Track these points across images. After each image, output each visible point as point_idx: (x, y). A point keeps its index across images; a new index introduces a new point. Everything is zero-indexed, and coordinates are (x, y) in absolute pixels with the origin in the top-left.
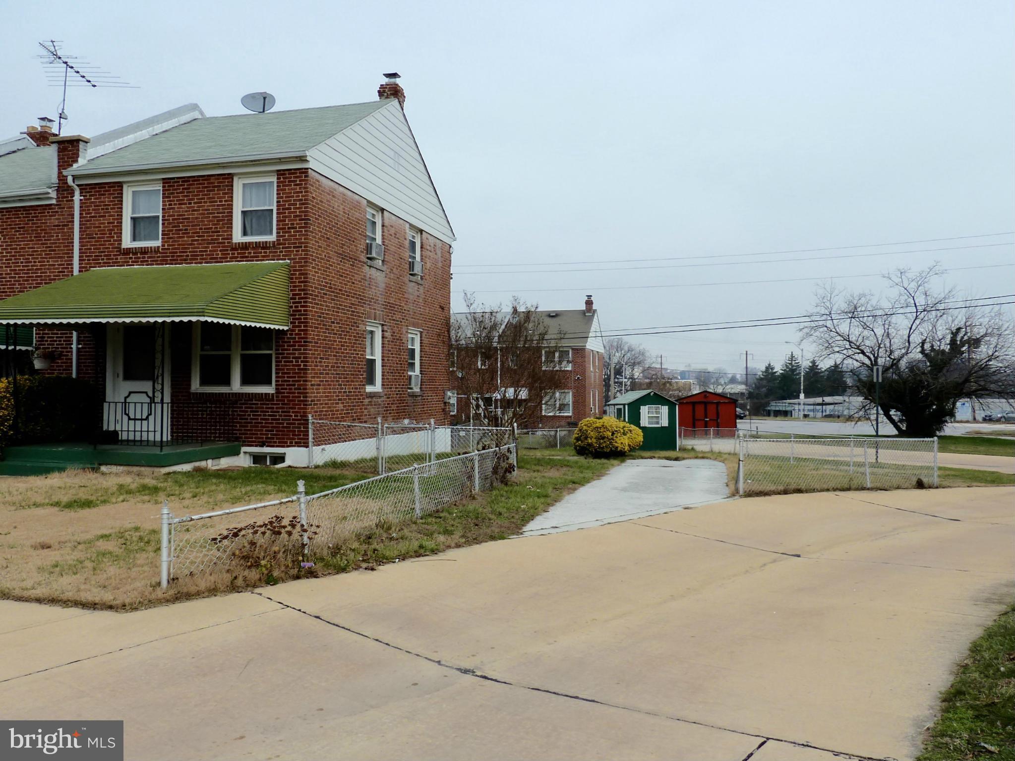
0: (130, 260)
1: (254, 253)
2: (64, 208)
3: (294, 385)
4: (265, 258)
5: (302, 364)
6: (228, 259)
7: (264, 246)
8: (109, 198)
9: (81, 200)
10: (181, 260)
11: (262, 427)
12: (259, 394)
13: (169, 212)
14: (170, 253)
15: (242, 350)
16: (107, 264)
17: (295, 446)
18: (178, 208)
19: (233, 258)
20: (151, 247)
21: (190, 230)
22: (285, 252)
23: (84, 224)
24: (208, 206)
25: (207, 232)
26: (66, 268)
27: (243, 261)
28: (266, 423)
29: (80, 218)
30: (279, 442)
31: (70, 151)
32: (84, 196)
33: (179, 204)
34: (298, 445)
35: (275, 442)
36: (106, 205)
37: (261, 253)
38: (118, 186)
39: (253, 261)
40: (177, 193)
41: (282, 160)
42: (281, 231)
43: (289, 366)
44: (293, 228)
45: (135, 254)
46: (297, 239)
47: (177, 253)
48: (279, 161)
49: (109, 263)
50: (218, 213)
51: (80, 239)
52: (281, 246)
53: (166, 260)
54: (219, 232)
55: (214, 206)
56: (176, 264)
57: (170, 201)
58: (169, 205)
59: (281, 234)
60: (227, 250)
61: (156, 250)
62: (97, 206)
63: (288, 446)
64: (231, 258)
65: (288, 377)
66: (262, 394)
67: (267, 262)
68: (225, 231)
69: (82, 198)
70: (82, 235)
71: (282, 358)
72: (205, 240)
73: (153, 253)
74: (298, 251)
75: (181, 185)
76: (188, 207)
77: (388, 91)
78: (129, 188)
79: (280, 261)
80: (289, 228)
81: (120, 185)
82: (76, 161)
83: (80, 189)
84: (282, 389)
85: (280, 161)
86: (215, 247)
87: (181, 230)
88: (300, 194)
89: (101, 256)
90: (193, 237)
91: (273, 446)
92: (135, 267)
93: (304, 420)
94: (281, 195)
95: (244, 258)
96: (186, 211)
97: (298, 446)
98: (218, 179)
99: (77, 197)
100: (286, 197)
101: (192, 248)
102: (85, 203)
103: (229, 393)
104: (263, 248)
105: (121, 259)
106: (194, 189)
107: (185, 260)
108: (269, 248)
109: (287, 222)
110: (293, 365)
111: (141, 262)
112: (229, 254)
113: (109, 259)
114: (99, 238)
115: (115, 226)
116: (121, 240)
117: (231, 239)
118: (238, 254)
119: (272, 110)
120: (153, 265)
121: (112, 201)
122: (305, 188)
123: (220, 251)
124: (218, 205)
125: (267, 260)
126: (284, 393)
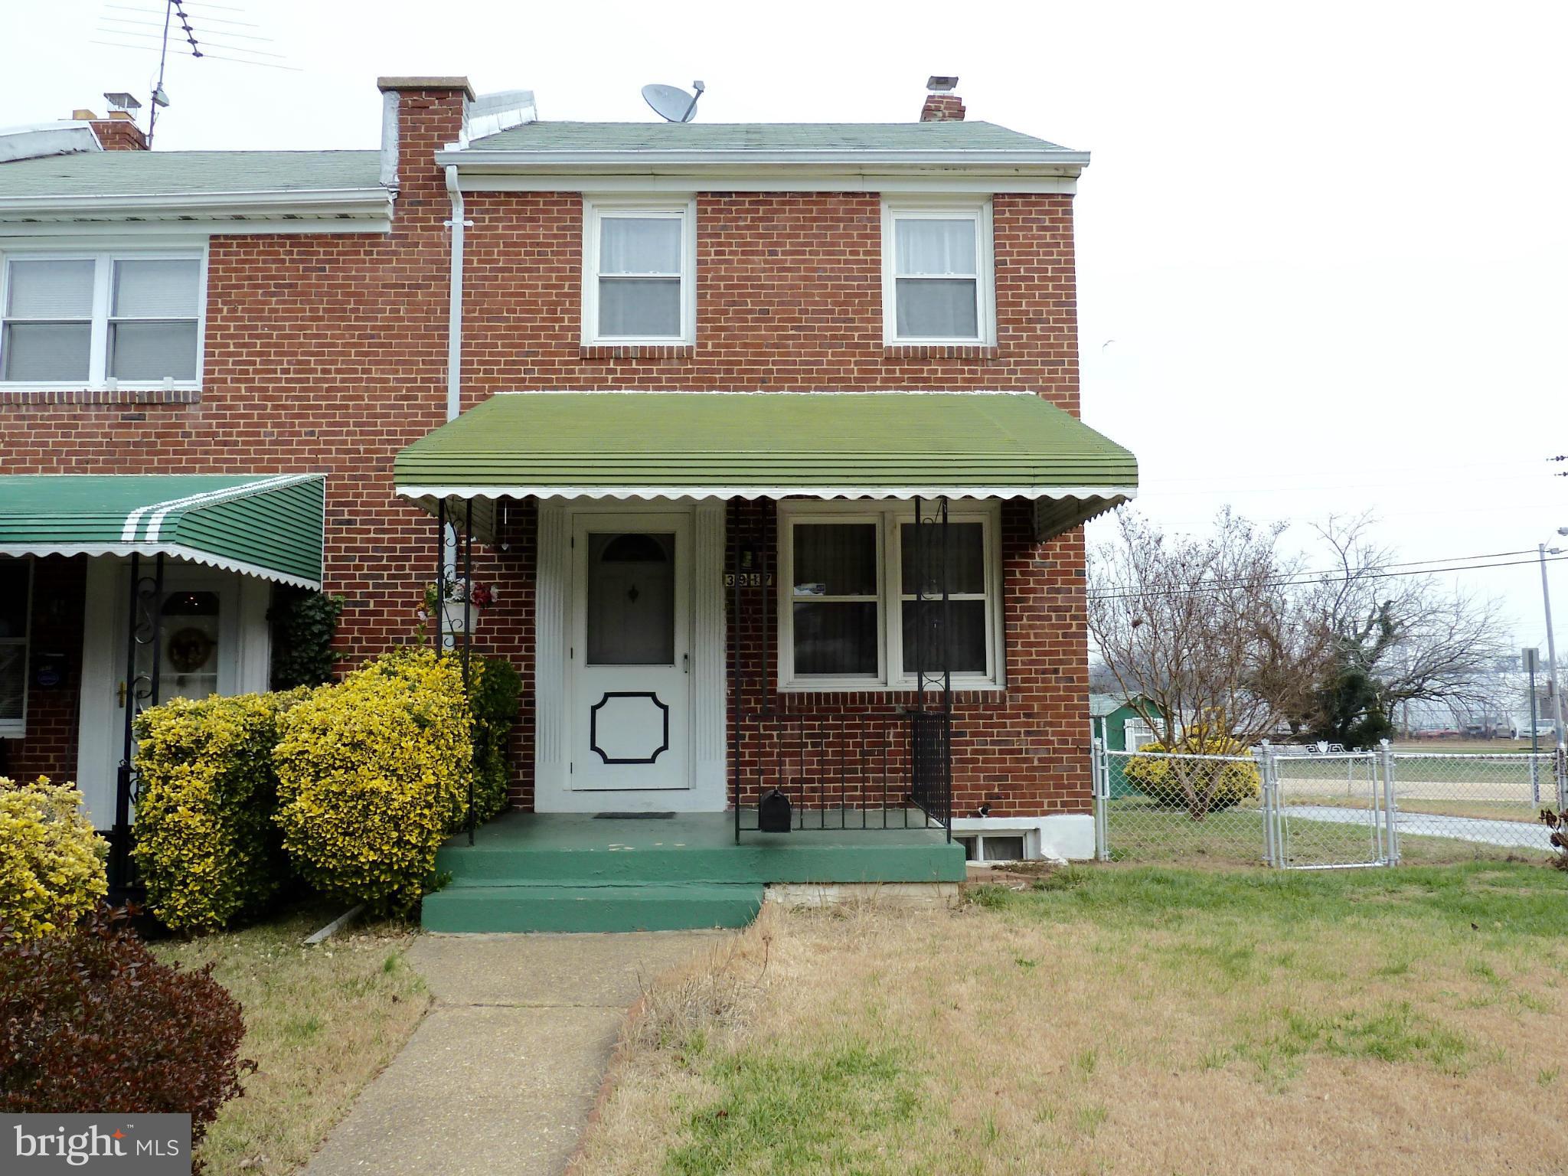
0: (610, 377)
1: (944, 372)
2: (416, 245)
3: (1056, 671)
4: (972, 383)
5: (1074, 623)
6: (878, 384)
7: (972, 357)
8: (545, 228)
9: (466, 228)
10: (749, 380)
11: (974, 770)
12: (967, 693)
13: (717, 270)
14: (720, 363)
15: (904, 592)
16: (546, 384)
17: (1062, 812)
18: (740, 261)
19: (889, 382)
20: (670, 349)
21: (776, 312)
22: (1023, 372)
23: (473, 286)
24: (820, 261)
25: (820, 320)
26: (419, 389)
27: (916, 388)
28: (985, 761)
29: (465, 270)
30: (1021, 805)
31: (435, 112)
32: (474, 220)
33: (744, 253)
34: (1070, 808)
35: (1013, 805)
36: (538, 244)
37: (962, 372)
38: (573, 203)
39: (942, 388)
40: (738, 228)
41: (1022, 172)
42: (1011, 327)
43: (1042, 627)
44: (1040, 321)
45: (627, 360)
46: (1051, 346)
47: (740, 363)
48: (1014, 172)
49: (550, 380)
50: (847, 279)
51: (463, 319)
52: (1012, 360)
53: (713, 380)
54: (852, 320)
55: (839, 262)
56: (736, 389)
57: (720, 244)
58: (717, 253)
59: (1011, 333)
60: (876, 363)
61: (683, 355)
62: (515, 245)
63: (1045, 813)
64: (885, 380)
65: (1038, 653)
66: (975, 693)
67: (978, 392)
68: (868, 320)
69: (470, 223)
70: (468, 311)
71: (1023, 609)
72: (815, 337)
73: (675, 361)
74: (1055, 372)
75: (748, 211)
76: (766, 262)
77: (945, 108)
78: (596, 210)
79: (1010, 392)
80: (1029, 321)
81: (577, 198)
82: (455, 138)
83: (466, 203)
84: (1024, 681)
85: (1017, 172)
86: (843, 354)
87: (750, 312)
88: (1055, 250)
89: (526, 363)
90: (784, 329)
91: (1007, 815)
92: (623, 392)
93: (1082, 751)
94: (1008, 249)
95: (918, 381)
96: (764, 270)
97: (1070, 812)
98: (846, 203)
99: (458, 221)
100: (1019, 254)
101: (780, 354)
102: (478, 237)
103: (880, 694)
104: (967, 361)
105: (582, 371)
106: (784, 220)
107: (763, 381)
108: (984, 361)
109: (1024, 307)
110: (1053, 626)
111: (641, 380)
112: (879, 371)
113: (547, 371)
114: (519, 319)
115: (567, 295)
116: (579, 328)
117: (880, 337)
118: (902, 371)
119: (692, 122)
120: (674, 388)
121: (555, 236)
122: (1064, 237)
123: (856, 363)
124: (846, 262)
125: (976, 388)
126: (1030, 690)
